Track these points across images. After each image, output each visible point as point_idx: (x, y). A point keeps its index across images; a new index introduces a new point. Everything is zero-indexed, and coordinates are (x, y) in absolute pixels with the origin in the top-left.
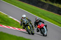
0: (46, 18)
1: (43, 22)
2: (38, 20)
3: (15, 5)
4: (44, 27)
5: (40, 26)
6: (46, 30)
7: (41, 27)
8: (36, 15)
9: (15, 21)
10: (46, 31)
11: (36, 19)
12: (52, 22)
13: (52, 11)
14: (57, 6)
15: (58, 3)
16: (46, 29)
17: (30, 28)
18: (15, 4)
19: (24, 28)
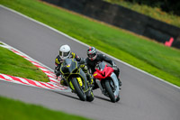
0: (110, 47)
1: (110, 62)
3: (20, 10)
5: (101, 74)
9: (19, 57)
12: (128, 61)
13: (128, 27)
14: (143, 12)
15: (144, 4)
16: (118, 80)
17: (84, 83)
18: (20, 6)
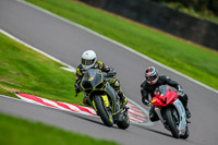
1: (175, 86)
2: (155, 77)
4: (177, 103)
5: (161, 100)
6: (183, 114)
7: (165, 102)
8: (164, 61)
10: (184, 119)
11: (149, 74)
16: (186, 110)
17: (111, 103)
19: (88, 103)
